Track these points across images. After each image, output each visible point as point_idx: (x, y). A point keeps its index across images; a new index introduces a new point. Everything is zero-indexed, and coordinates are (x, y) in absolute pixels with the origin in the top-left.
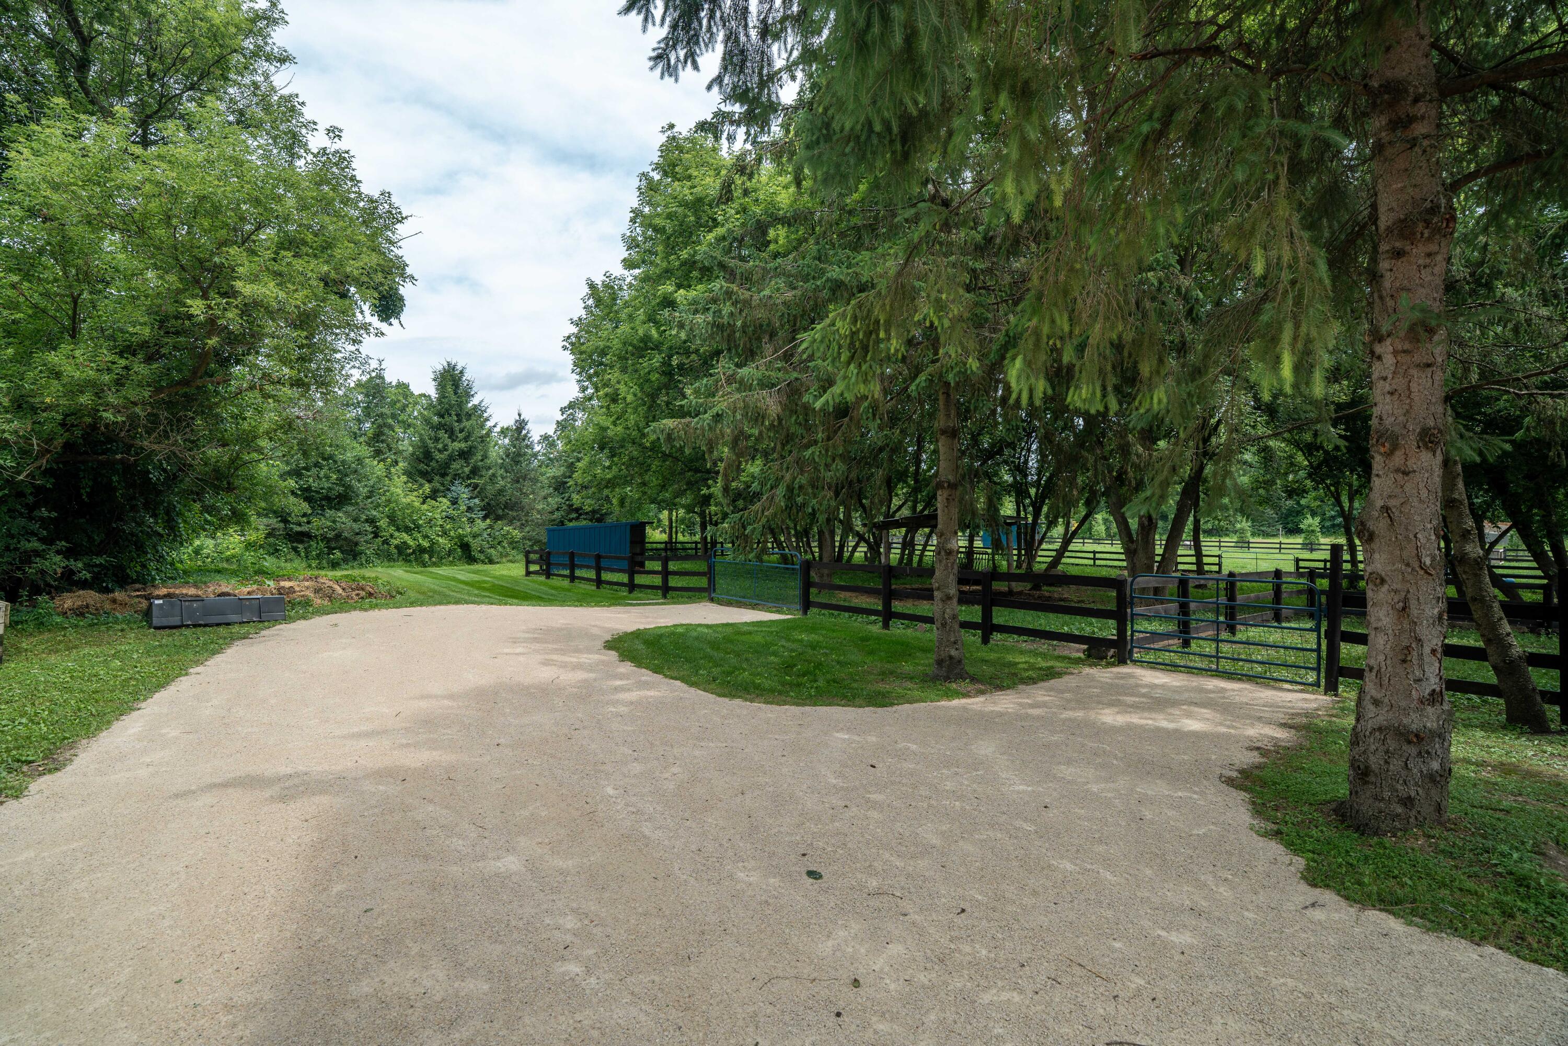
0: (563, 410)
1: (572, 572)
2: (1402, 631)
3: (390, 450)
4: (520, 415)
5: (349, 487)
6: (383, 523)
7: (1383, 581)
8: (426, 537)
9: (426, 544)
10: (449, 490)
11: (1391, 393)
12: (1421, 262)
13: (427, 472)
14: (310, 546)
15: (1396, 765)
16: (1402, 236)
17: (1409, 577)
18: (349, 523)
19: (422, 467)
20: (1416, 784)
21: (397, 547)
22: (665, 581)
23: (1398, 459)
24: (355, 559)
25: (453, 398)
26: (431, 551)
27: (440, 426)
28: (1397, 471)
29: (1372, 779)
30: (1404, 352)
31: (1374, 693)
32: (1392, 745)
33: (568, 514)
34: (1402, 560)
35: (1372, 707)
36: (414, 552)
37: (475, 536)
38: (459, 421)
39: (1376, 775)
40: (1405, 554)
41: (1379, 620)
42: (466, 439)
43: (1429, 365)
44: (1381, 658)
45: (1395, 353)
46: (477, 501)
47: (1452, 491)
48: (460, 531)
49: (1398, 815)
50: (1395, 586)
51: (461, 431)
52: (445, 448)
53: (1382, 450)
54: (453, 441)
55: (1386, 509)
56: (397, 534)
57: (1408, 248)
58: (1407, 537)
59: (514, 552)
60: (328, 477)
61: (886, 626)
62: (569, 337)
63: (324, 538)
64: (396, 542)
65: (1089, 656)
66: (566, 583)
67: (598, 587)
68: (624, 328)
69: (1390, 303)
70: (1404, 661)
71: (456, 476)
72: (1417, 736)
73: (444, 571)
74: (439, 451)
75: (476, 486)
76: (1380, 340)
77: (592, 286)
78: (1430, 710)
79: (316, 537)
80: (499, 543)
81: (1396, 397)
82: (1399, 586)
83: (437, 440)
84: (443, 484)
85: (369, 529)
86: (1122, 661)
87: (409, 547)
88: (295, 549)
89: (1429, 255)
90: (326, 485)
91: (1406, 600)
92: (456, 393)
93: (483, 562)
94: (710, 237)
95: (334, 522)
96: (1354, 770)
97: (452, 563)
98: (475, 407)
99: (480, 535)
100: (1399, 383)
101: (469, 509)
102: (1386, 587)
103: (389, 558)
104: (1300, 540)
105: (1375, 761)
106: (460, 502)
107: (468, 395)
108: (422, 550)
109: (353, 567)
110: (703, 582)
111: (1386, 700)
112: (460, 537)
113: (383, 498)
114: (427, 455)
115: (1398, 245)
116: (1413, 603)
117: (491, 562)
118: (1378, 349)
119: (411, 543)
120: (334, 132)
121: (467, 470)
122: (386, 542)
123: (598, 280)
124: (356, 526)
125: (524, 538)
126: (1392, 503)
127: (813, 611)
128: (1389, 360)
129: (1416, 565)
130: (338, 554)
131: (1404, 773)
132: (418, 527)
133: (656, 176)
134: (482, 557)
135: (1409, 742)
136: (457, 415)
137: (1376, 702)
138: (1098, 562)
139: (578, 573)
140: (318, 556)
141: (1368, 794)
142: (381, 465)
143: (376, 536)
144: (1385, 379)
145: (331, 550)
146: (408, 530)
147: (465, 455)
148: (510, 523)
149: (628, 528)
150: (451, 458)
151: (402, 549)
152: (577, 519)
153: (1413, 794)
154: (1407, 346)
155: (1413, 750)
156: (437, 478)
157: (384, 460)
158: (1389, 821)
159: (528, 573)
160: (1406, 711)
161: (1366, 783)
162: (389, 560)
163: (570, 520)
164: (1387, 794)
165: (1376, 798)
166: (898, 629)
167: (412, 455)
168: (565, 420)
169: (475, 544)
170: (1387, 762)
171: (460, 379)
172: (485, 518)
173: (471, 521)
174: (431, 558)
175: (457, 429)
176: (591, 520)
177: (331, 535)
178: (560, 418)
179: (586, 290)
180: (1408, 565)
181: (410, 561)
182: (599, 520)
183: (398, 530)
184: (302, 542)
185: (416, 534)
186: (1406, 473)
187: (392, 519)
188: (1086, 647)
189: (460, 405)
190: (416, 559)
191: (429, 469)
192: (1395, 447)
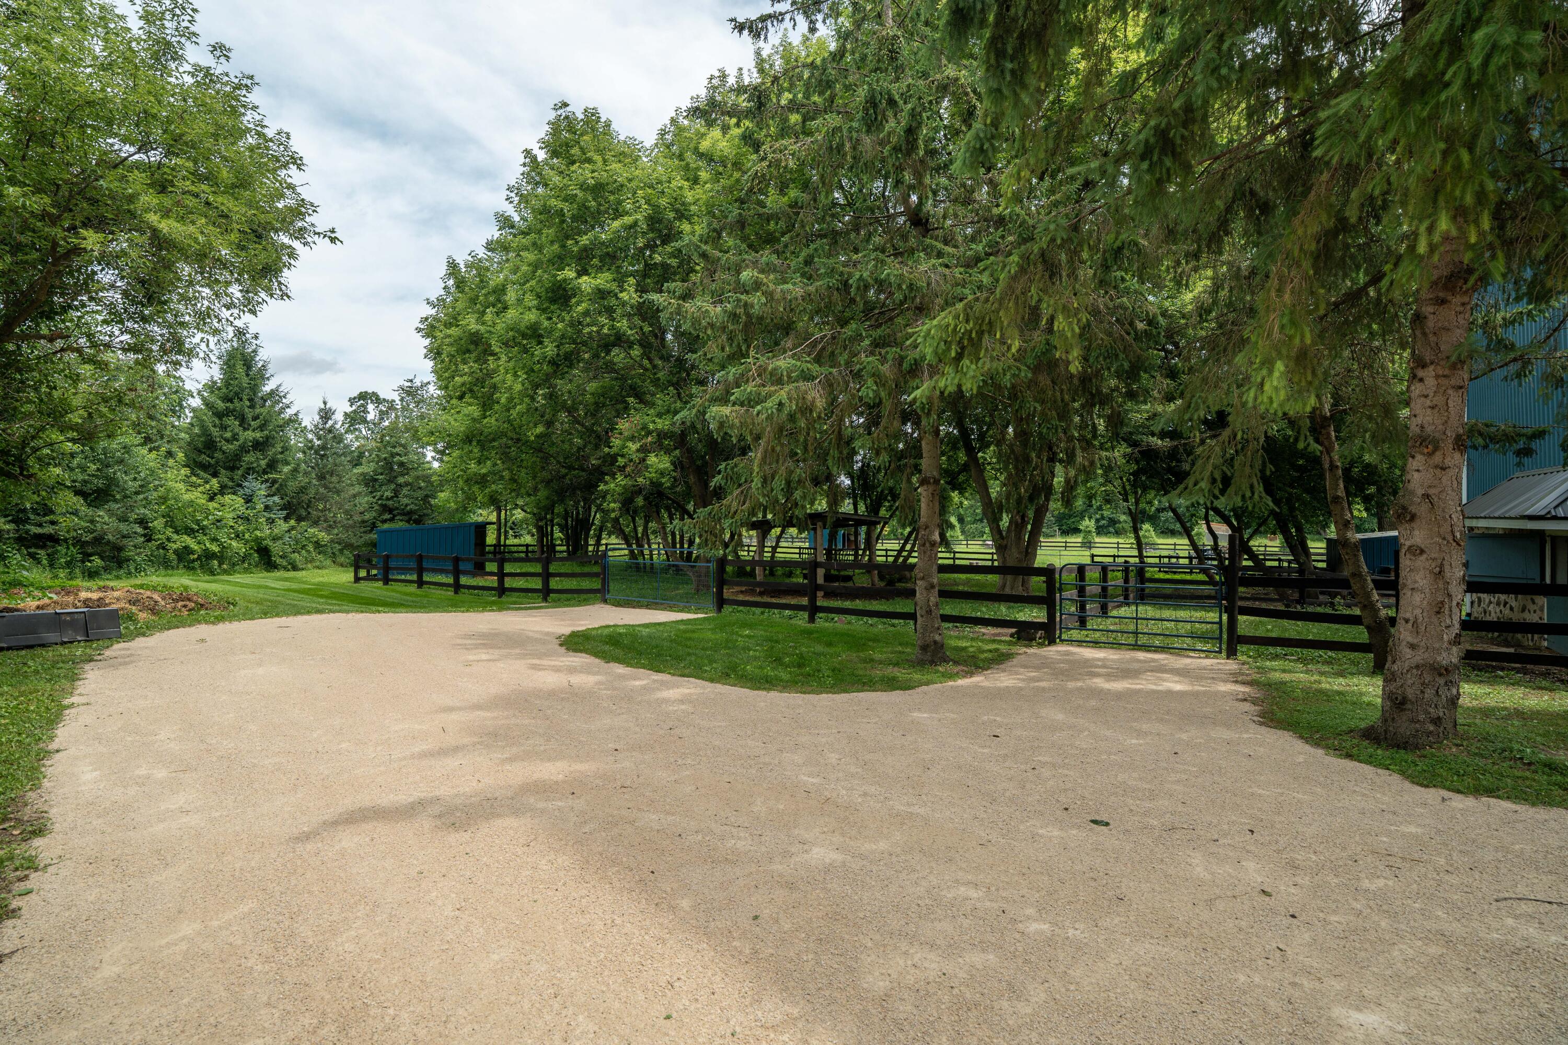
0: (352, 401)
1: (420, 576)
2: (1437, 590)
3: (162, 437)
4: (325, 403)
5: (112, 482)
6: (158, 524)
7: (1422, 552)
8: (214, 540)
9: (215, 548)
10: (240, 486)
11: (1432, 408)
12: (1458, 309)
13: (210, 465)
14: (57, 552)
15: (1429, 693)
16: (1446, 288)
17: (1444, 548)
18: (113, 523)
19: (204, 458)
20: (1444, 707)
21: (176, 552)
22: (546, 583)
23: (1438, 457)
24: (120, 567)
25: (245, 381)
26: (221, 558)
27: (227, 413)
28: (1436, 467)
29: (1409, 706)
30: (1444, 376)
31: (1410, 639)
32: (1427, 678)
33: (380, 515)
34: (1440, 535)
35: (1408, 650)
36: (199, 558)
37: (275, 539)
38: (252, 407)
39: (1412, 703)
40: (1442, 530)
41: (1416, 582)
42: (262, 428)
43: (1461, 387)
44: (1418, 612)
45: (1437, 377)
46: (276, 499)
47: (1336, 490)
48: (258, 533)
49: (1431, 732)
50: (1433, 556)
51: (255, 418)
52: (235, 437)
53: (1426, 451)
54: (245, 429)
55: (1427, 496)
56: (175, 537)
57: (1449, 298)
58: (1444, 517)
59: (320, 557)
60: (84, 469)
61: (812, 619)
62: (426, 319)
63: (78, 542)
64: (175, 546)
65: (1019, 639)
66: (413, 588)
67: (456, 592)
68: (511, 314)
69: (1432, 338)
70: (1438, 613)
71: (249, 470)
72: (1446, 670)
73: (238, 578)
74: (227, 441)
75: (274, 481)
76: (1424, 366)
77: (453, 266)
78: (1454, 649)
79: (66, 540)
80: (303, 547)
81: (1436, 410)
82: (1436, 555)
83: (224, 428)
84: (232, 479)
85: (140, 530)
86: (1052, 642)
87: (192, 552)
88: (33, 556)
89: (1463, 304)
90: (80, 477)
91: (1441, 566)
92: (248, 375)
93: (285, 569)
94: (616, 224)
95: (92, 522)
96: (1392, 701)
97: (246, 571)
98: (272, 393)
99: (280, 538)
100: (1439, 400)
101: (267, 508)
102: (1425, 556)
103: (166, 564)
105: (1410, 693)
106: (255, 499)
107: (262, 376)
108: (208, 556)
109: (118, 577)
110: (596, 584)
111: (1423, 644)
112: (258, 540)
113: (155, 494)
114: (210, 445)
115: (1441, 294)
116: (1447, 568)
117: (295, 568)
118: (1420, 373)
119: (194, 546)
120: (220, 50)
121: (263, 463)
122: (162, 547)
123: (461, 259)
124: (123, 527)
125: (332, 541)
126: (1431, 491)
127: (727, 609)
128: (1431, 382)
129: (1450, 539)
130: (97, 561)
131: (1435, 700)
132: (203, 529)
133: (541, 155)
134: (285, 563)
135: (1440, 675)
136: (250, 400)
137: (1413, 647)
139: (426, 578)
140: (69, 564)
141: (1404, 718)
142: (153, 455)
143: (149, 538)
144: (1426, 396)
145: (87, 556)
146: (190, 532)
147: (258, 446)
148: (316, 523)
149: (473, 529)
150: (244, 449)
151: (183, 555)
152: (392, 520)
153: (1441, 714)
154: (1447, 372)
155: (1441, 681)
156: (223, 471)
157: (157, 449)
158: (1425, 738)
159: (357, 579)
160: (1438, 651)
161: (1402, 710)
162: (166, 568)
163: (384, 521)
164: (1422, 717)
165: (1412, 721)
166: (822, 622)
167: (189, 444)
168: (355, 411)
169: (276, 548)
170: (1422, 692)
171: (253, 358)
172: (286, 519)
173: (271, 521)
174: (220, 565)
175: (250, 416)
176: (408, 521)
177: (88, 538)
178: (349, 409)
179: (443, 270)
180: (1444, 539)
181: (193, 569)
182: (418, 522)
183: (177, 532)
184: (44, 547)
185: (201, 537)
186: (1443, 469)
187: (170, 522)
188: (1014, 630)
189: (254, 389)
190: (202, 566)
191: (213, 462)
192: (1436, 449)
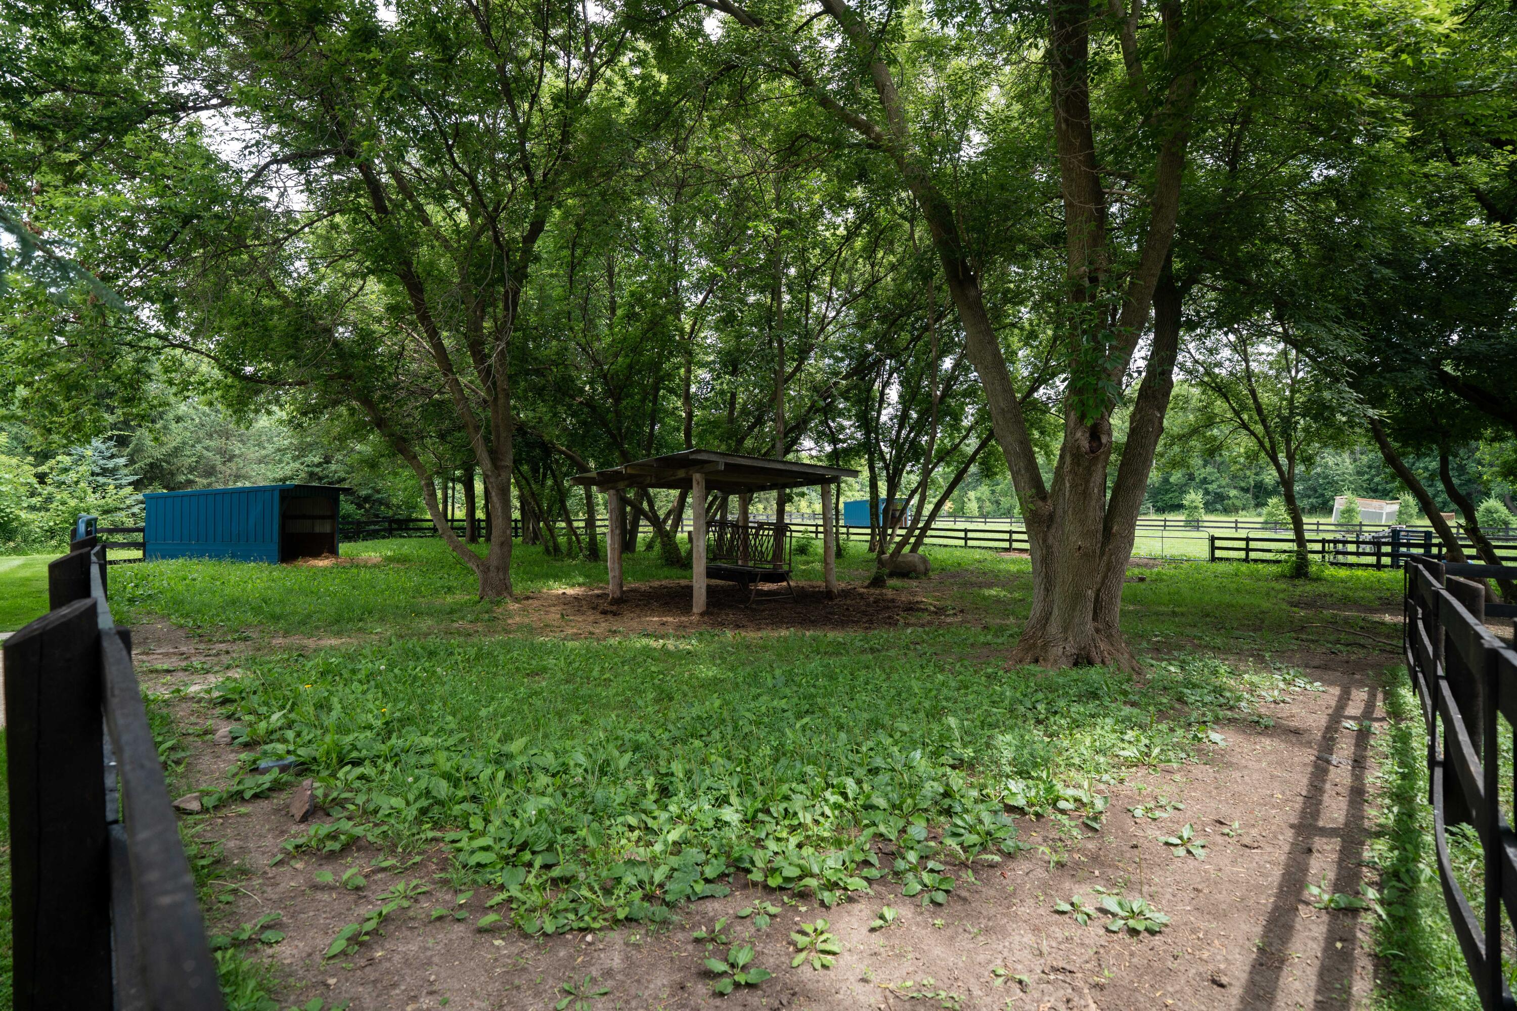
104: (1183, 518)
138: (970, 543)
149: (277, 494)
